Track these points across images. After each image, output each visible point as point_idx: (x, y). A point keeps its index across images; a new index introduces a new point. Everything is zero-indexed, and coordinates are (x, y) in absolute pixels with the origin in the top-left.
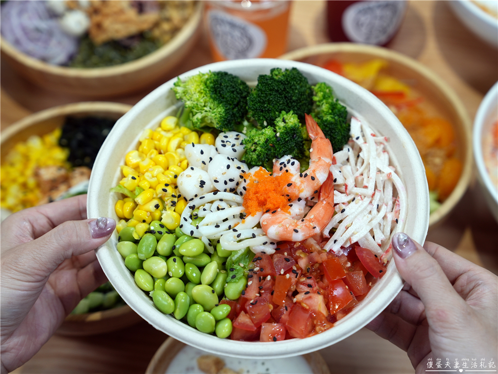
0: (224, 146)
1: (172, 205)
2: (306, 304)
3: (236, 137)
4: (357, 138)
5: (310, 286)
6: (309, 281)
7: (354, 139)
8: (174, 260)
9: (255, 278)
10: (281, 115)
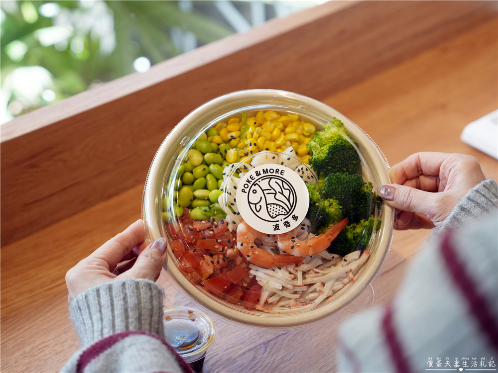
0: (299, 171)
1: (245, 154)
2: (203, 262)
3: (310, 176)
4: (345, 260)
5: (218, 262)
6: (221, 261)
7: (344, 258)
8: (204, 169)
9: (209, 224)
10: (335, 200)
